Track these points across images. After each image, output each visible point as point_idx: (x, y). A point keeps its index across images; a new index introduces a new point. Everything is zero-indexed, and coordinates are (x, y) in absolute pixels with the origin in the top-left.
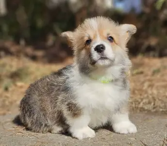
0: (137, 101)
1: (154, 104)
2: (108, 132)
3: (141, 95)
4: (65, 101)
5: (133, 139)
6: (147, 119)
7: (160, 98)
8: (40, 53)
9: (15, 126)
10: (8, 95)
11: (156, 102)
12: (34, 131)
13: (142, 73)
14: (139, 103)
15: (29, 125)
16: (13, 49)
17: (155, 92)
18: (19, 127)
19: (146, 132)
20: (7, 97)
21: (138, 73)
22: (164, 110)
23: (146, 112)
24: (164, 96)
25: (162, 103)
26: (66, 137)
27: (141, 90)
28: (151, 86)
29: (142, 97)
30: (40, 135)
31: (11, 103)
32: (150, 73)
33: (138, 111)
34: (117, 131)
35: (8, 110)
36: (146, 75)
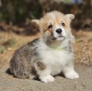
0: (79, 59)
1: (89, 60)
2: (62, 78)
3: (81, 55)
4: (36, 61)
5: (77, 82)
6: (85, 69)
9: (7, 75)
10: (3, 56)
11: (90, 59)
12: (19, 78)
13: (82, 41)
14: (80, 60)
15: (16, 74)
16: (6, 27)
17: (90, 53)
18: (10, 75)
19: (84, 78)
20: (2, 57)
21: (79, 41)
23: (85, 65)
26: (37, 81)
27: (81, 52)
28: (87, 49)
29: (82, 56)
30: (22, 80)
31: (5, 61)
32: (87, 41)
33: (80, 65)
34: (67, 77)
35: (3, 65)
36: (85, 43)
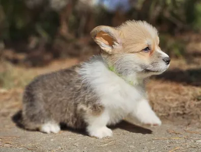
7: (159, 102)
8: (21, 56)
22: (164, 114)
24: (163, 100)
25: (161, 107)
